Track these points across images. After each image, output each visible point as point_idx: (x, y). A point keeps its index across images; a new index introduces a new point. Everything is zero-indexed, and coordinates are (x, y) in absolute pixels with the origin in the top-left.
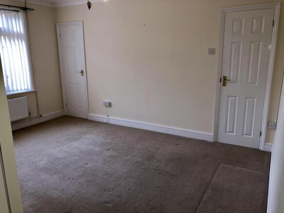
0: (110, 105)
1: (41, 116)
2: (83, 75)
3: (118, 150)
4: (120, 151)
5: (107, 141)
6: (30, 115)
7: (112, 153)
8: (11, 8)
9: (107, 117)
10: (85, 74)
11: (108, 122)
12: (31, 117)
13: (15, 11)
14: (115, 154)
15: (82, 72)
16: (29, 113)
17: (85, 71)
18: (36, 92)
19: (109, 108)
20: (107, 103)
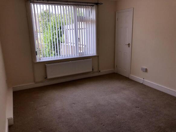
0: (146, 70)
1: (100, 71)
2: (129, 47)
3: (146, 110)
4: (146, 111)
5: (139, 99)
6: (93, 70)
7: (139, 111)
8: (89, 4)
9: (143, 79)
10: (130, 46)
11: (143, 83)
12: (94, 71)
13: (92, 6)
14: (142, 112)
15: (129, 45)
16: (93, 69)
17: (131, 44)
18: (98, 56)
19: (145, 73)
20: (144, 69)
